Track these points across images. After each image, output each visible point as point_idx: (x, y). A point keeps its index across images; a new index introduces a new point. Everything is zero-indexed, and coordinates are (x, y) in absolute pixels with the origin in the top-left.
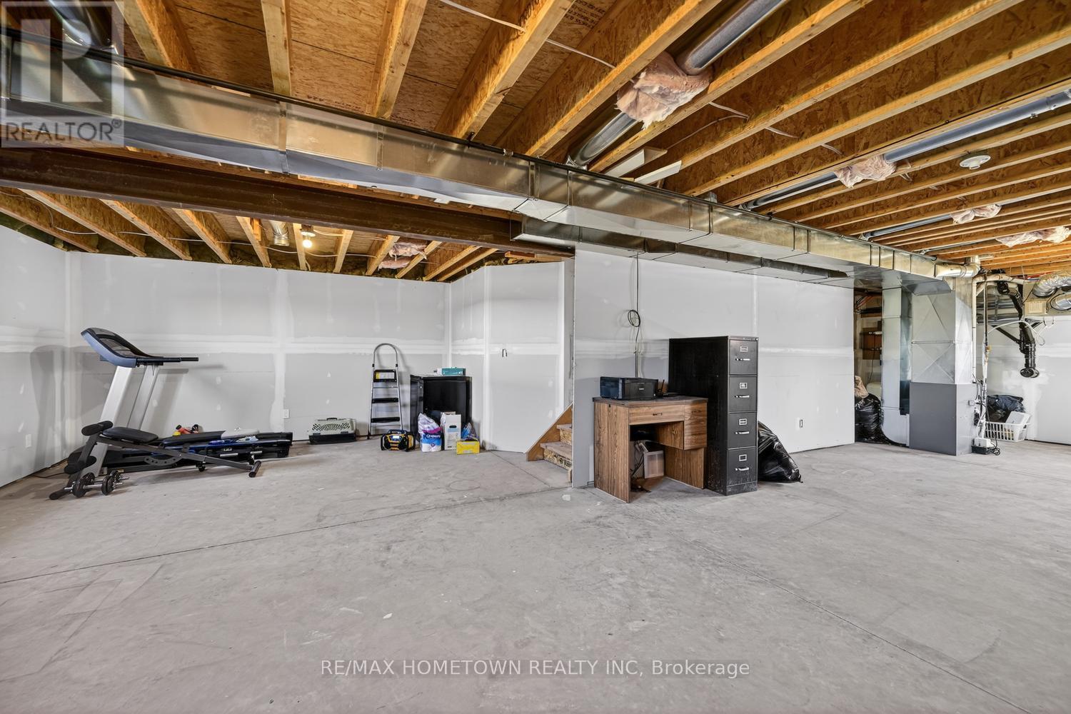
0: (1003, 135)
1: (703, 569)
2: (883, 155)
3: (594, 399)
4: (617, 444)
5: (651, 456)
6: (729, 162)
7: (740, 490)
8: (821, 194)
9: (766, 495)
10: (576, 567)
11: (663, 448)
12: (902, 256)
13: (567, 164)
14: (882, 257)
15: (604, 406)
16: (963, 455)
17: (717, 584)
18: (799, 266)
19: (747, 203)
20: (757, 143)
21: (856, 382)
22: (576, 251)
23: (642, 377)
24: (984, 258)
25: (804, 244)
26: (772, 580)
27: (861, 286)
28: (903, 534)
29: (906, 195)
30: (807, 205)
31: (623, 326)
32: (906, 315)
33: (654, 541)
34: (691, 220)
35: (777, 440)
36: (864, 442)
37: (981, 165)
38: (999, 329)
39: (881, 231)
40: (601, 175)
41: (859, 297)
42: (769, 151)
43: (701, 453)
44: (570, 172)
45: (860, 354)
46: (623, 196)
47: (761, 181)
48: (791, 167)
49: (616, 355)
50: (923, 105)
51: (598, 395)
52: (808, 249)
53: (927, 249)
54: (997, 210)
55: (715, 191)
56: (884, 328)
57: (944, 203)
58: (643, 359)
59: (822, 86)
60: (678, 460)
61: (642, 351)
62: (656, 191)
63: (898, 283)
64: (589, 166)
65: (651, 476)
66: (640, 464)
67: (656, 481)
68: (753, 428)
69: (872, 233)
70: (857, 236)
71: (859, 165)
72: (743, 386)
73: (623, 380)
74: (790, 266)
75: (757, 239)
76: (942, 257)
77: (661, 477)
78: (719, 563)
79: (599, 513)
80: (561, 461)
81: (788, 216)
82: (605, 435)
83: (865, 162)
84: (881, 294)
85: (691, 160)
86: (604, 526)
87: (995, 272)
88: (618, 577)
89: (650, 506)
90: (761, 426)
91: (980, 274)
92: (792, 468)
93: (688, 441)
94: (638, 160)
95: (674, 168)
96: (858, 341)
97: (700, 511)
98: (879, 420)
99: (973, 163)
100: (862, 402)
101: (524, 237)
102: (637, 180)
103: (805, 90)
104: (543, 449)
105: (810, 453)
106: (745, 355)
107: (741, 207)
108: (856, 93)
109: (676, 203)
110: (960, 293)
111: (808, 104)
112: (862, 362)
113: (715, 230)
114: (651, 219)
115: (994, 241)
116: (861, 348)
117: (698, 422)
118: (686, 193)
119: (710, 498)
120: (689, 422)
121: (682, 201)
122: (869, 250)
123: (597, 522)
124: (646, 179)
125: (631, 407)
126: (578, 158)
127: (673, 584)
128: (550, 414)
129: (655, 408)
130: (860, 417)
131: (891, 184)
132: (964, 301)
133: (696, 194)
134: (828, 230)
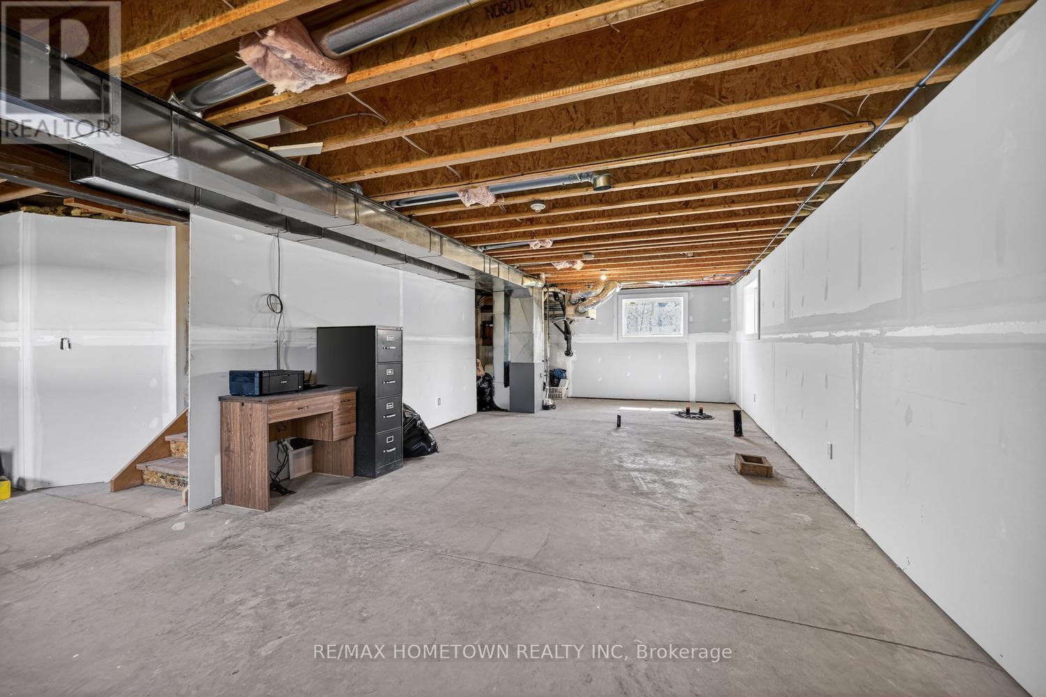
0: (550, 193)
1: (350, 557)
2: (488, 187)
3: (220, 399)
4: (253, 448)
5: (298, 453)
6: (372, 158)
7: (387, 470)
8: (448, 207)
9: (410, 470)
10: (189, 610)
11: (311, 442)
12: (503, 268)
13: (169, 102)
14: (491, 267)
15: (236, 405)
16: (539, 412)
17: (363, 567)
18: (436, 266)
19: (391, 201)
20: (396, 148)
21: (477, 364)
22: (192, 216)
23: (285, 369)
24: (547, 275)
25: (438, 247)
26: (411, 546)
27: (480, 288)
28: (502, 477)
29: (504, 221)
30: (439, 214)
31: (260, 312)
32: (507, 313)
33: (297, 545)
34: (337, 207)
35: (420, 419)
36: (483, 411)
37: (542, 210)
38: (555, 324)
39: (492, 246)
40: (226, 129)
41: (479, 297)
42: (406, 159)
43: (352, 441)
44: (174, 112)
45: (481, 341)
46: (256, 163)
47: (402, 184)
48: (426, 179)
49: (252, 345)
50: (509, 157)
51: (227, 392)
52: (441, 253)
53: (518, 265)
54: (551, 243)
55: (361, 183)
56: (494, 321)
57: (525, 232)
58: (287, 349)
59: (443, 116)
60: (328, 452)
61: (284, 340)
62: (297, 167)
63: (502, 287)
64: (207, 113)
65: (298, 475)
66: (283, 465)
67: (303, 480)
68: (399, 410)
69: (485, 247)
70: (475, 248)
71: (473, 190)
72: (389, 372)
73: (261, 373)
74: (429, 265)
75: (400, 236)
76: (526, 271)
77: (309, 474)
78: (366, 546)
79: (227, 534)
80: (172, 481)
81: (424, 221)
82: (236, 438)
83: (477, 189)
84: (492, 295)
85: (335, 146)
86: (234, 547)
87: (553, 285)
88: (249, 600)
89: (295, 508)
90: (406, 407)
91: (545, 286)
92: (431, 441)
93: (337, 432)
94: (272, 127)
95: (315, 148)
96: (479, 332)
97: (350, 499)
98: (492, 394)
99: (538, 207)
100: (481, 380)
101: (96, 180)
102: (272, 149)
103: (433, 114)
104: (142, 472)
105: (446, 427)
106: (391, 343)
107: (385, 204)
108: (469, 132)
109: (319, 186)
110: (536, 299)
111: (434, 127)
112: (482, 348)
113: (361, 221)
114: (291, 196)
115: (550, 264)
116: (481, 337)
117: (348, 411)
118: (331, 178)
119: (360, 485)
120: (338, 412)
121: (326, 185)
122: (483, 260)
123: (225, 545)
124: (284, 151)
125: (271, 402)
126: (188, 99)
127: (317, 584)
128: (154, 423)
129: (300, 402)
130: (480, 392)
131: (493, 211)
132: (538, 304)
133: (342, 181)
134: (456, 239)
